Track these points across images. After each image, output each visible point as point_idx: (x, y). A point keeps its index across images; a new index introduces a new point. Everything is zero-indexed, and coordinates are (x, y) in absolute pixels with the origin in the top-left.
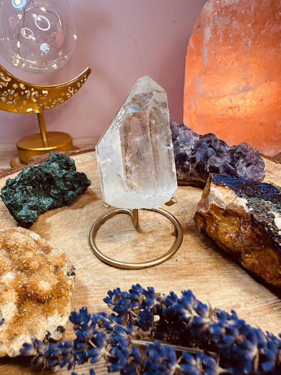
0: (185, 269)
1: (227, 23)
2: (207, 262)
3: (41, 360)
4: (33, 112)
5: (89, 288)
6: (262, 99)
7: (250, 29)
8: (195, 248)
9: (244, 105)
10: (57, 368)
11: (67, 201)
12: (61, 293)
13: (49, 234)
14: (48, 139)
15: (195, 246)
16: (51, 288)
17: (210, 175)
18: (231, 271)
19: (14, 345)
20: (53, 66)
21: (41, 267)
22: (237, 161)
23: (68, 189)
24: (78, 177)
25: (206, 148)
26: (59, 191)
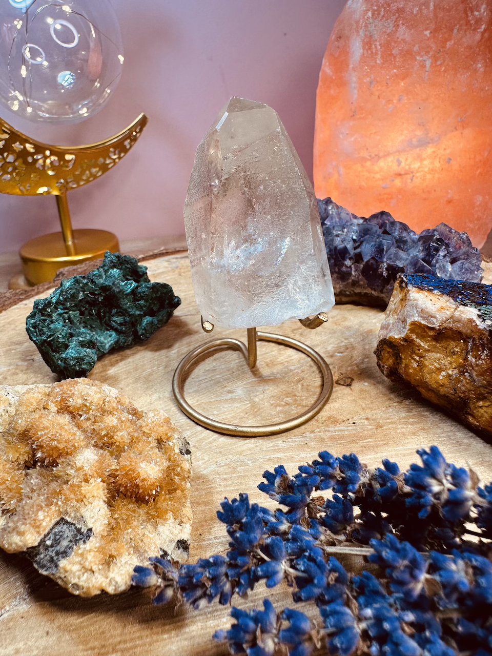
0: (371, 437)
1: (388, 31)
2: (406, 423)
3: (169, 593)
4: (48, 193)
5: (211, 478)
6: (450, 159)
7: (428, 39)
8: (379, 402)
9: (420, 170)
10: (203, 603)
11: (142, 334)
12: (175, 483)
14: (76, 241)
15: (380, 400)
16: (160, 475)
17: (400, 277)
18: (449, 434)
19: (115, 572)
20: (81, 112)
21: (133, 442)
22: (436, 255)
23: (142, 313)
24: (158, 290)
25: (379, 236)
26: (127, 319)
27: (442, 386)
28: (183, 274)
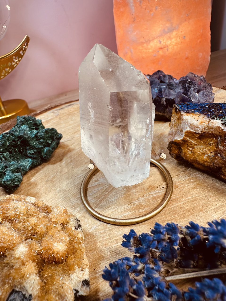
2: (189, 183)
5: (95, 234)
6: (185, 37)
9: (171, 44)
11: (45, 157)
12: (75, 248)
13: (38, 193)
14: (6, 107)
15: (173, 171)
16: (66, 248)
17: (175, 106)
21: (48, 229)
22: (190, 90)
23: (43, 146)
24: (49, 133)
25: (159, 84)
26: (36, 151)
27: (206, 162)
28: (61, 118)
